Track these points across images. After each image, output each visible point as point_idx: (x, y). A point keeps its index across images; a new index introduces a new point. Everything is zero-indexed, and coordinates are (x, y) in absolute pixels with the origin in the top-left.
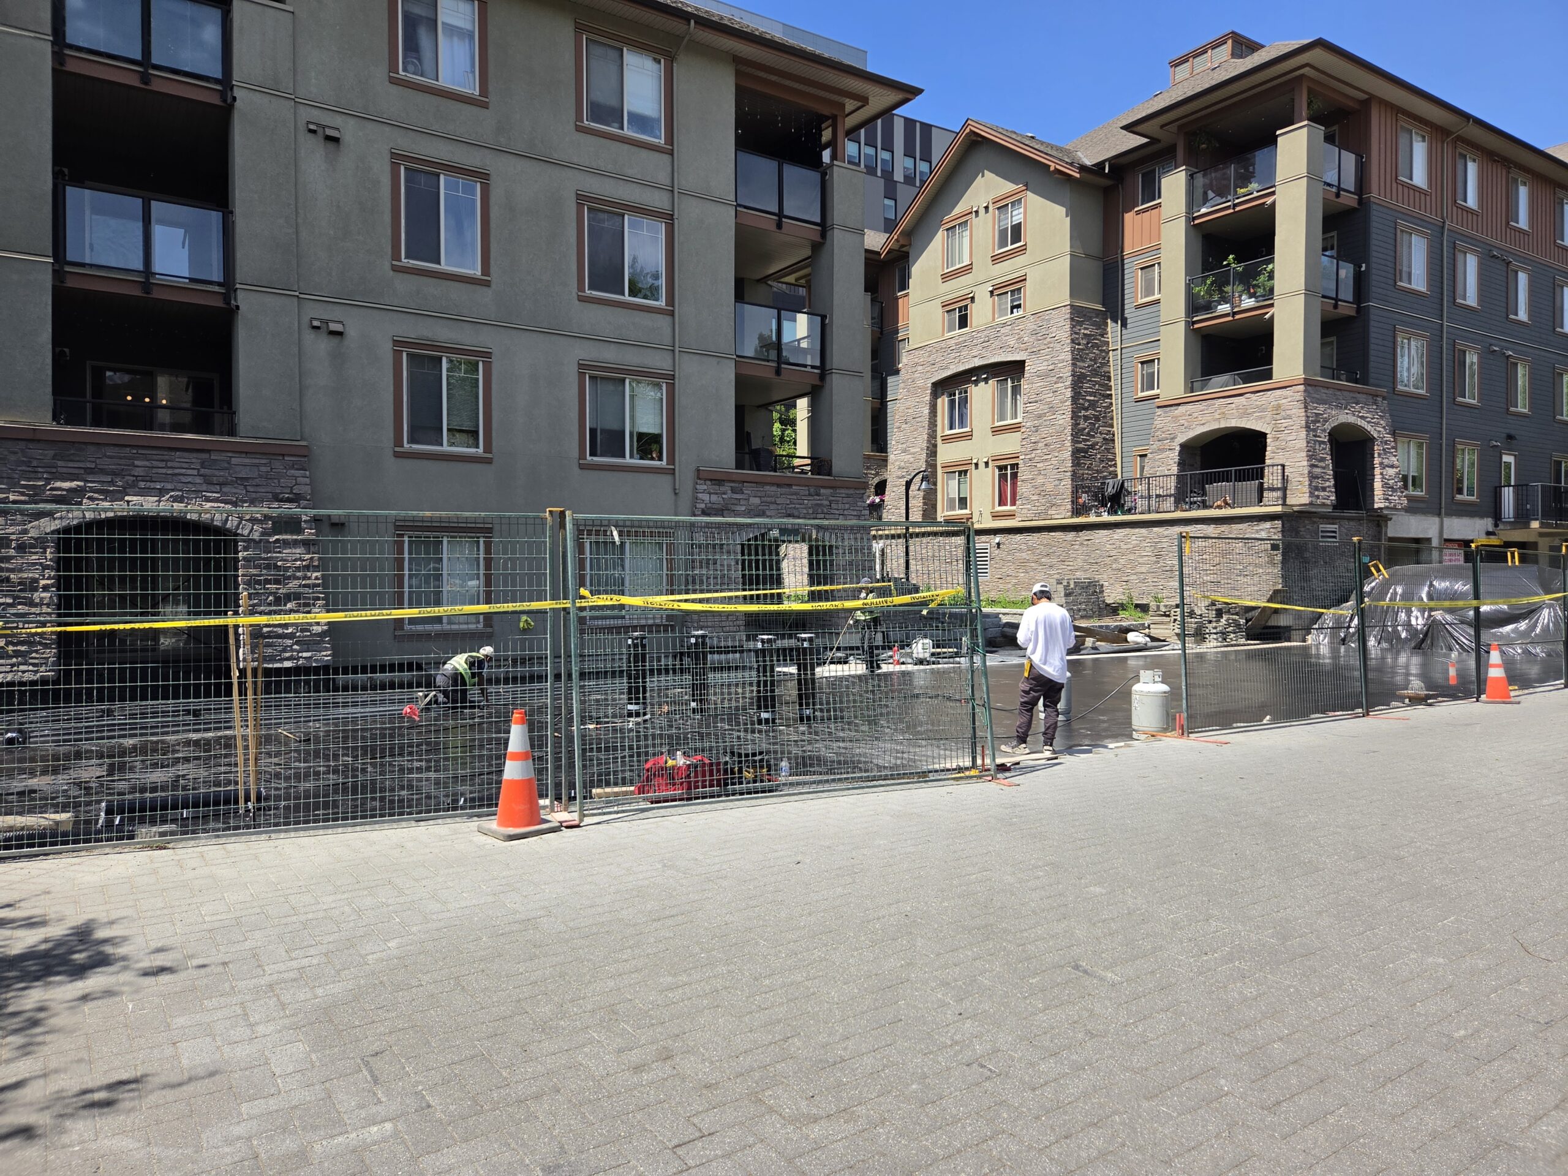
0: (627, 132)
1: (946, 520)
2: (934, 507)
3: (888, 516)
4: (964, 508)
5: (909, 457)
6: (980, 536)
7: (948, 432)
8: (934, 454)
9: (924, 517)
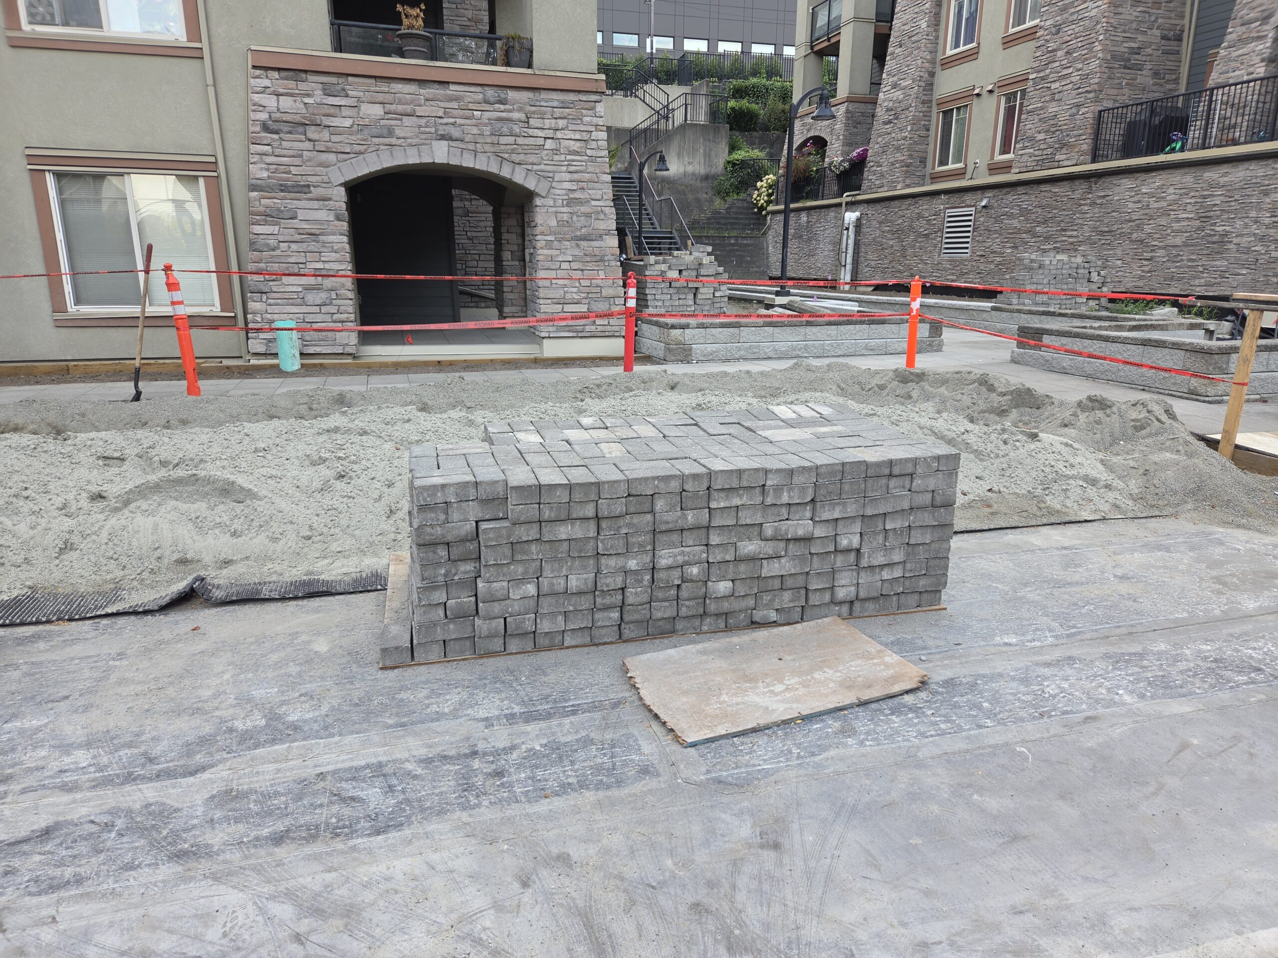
1: (935, 178)
2: (923, 161)
3: (869, 176)
4: (959, 161)
5: (899, 95)
6: (965, 198)
7: (950, 52)
8: (929, 86)
9: (908, 174)
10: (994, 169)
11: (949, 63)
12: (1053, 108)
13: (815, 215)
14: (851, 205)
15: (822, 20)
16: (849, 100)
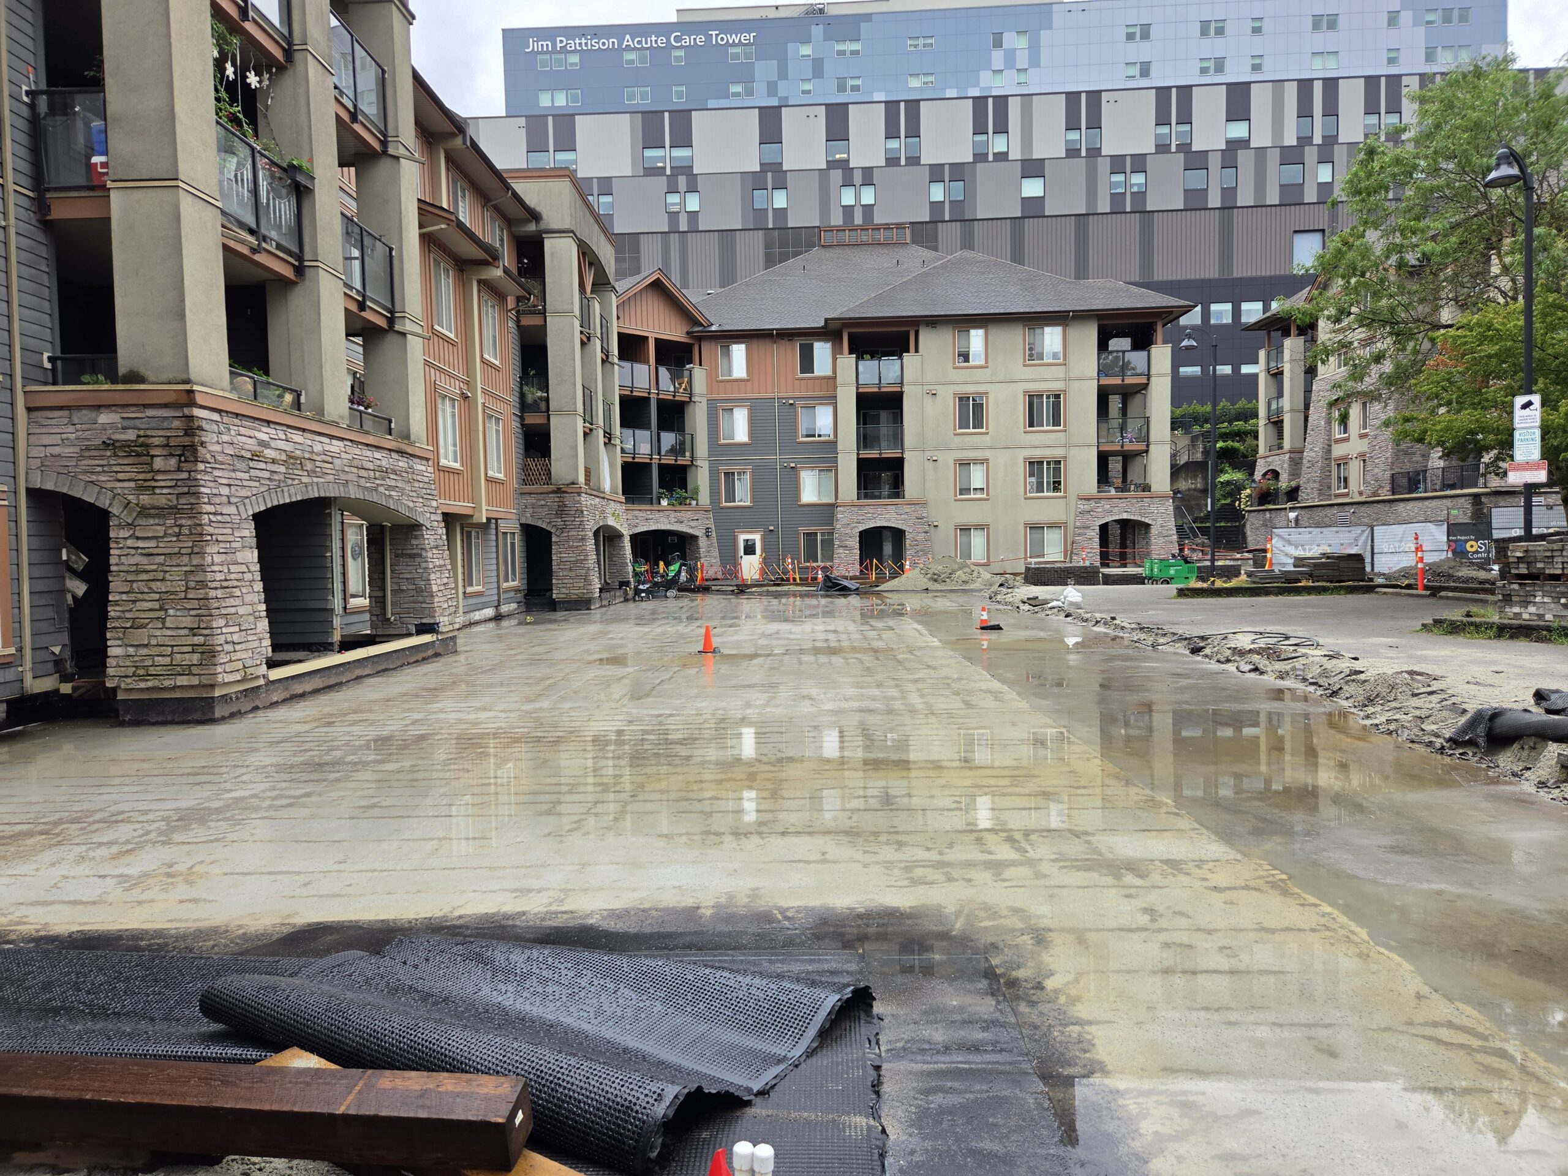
0: (1045, 361)
1: (1337, 496)
2: (1329, 488)
3: (1302, 495)
4: (1345, 488)
5: (1313, 454)
6: (1345, 508)
7: (1338, 436)
8: (1329, 451)
9: (1320, 494)
10: (1361, 493)
11: (1338, 441)
12: (1376, 470)
13: (1274, 514)
14: (1292, 509)
15: (1274, 407)
16: (1290, 452)
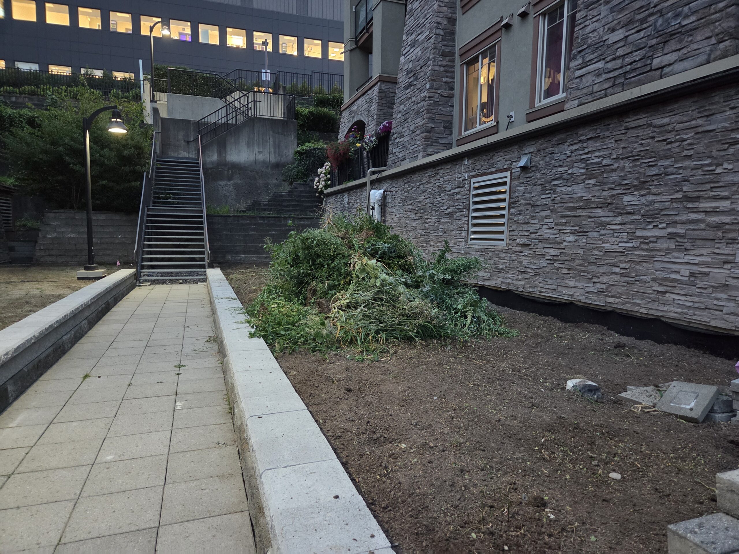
1: (462, 141)
2: (448, 126)
3: (394, 149)
5: (417, 52)
6: (496, 159)
8: (450, 35)
9: (429, 141)
11: (470, 1)
13: (353, 196)
14: (375, 183)
15: (362, 15)
16: (380, 79)
